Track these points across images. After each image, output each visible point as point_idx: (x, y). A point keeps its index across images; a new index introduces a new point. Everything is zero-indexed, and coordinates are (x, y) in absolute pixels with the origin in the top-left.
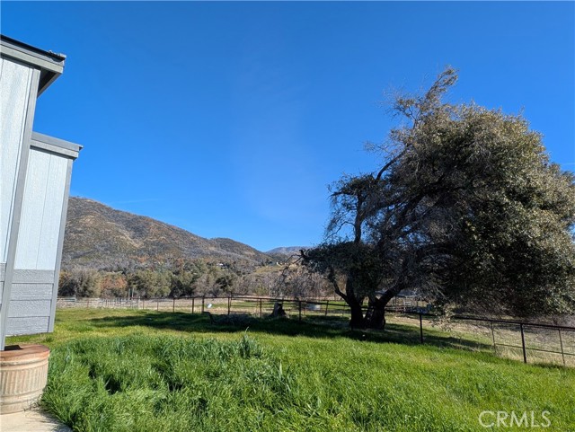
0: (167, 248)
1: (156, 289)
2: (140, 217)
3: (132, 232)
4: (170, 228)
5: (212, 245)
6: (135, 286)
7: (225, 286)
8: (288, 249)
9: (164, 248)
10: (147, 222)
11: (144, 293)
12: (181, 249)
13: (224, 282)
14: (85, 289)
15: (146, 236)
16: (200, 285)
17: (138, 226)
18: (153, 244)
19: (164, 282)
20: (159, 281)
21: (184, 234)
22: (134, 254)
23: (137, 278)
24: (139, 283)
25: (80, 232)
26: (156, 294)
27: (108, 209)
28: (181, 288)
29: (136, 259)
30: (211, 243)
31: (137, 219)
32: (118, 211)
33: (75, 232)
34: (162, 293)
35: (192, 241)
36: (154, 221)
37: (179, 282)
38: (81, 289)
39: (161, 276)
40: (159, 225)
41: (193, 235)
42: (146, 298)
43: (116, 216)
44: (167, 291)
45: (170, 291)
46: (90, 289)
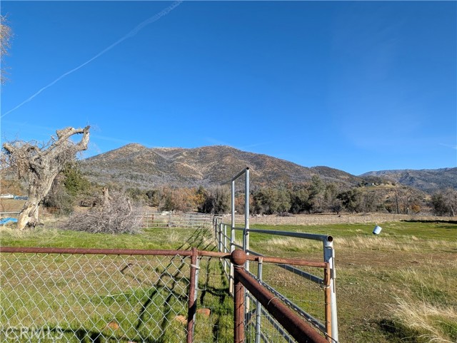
0: (279, 176)
1: (278, 204)
2: (259, 155)
3: (255, 166)
4: (281, 161)
5: (312, 172)
6: (259, 202)
7: (348, 202)
8: (378, 173)
9: (277, 176)
10: (264, 158)
11: (268, 208)
12: (289, 176)
13: (346, 198)
14: (221, 203)
15: (264, 168)
16: (318, 201)
17: (258, 161)
18: (269, 173)
19: (285, 198)
20: (280, 197)
21: (290, 165)
22: (257, 181)
23: (261, 195)
24: (263, 199)
25: (224, 168)
26: (278, 209)
27: (239, 151)
28: (300, 204)
29: (259, 185)
30: (311, 170)
31: (258, 156)
32: (245, 152)
33: (221, 168)
34: (283, 208)
35: (297, 170)
36: (269, 157)
37: (297, 198)
38: (218, 203)
39: (281, 193)
40: (272, 159)
41: (297, 165)
42: (269, 212)
43: (244, 155)
44: (288, 206)
45: (290, 206)
46: (224, 203)
